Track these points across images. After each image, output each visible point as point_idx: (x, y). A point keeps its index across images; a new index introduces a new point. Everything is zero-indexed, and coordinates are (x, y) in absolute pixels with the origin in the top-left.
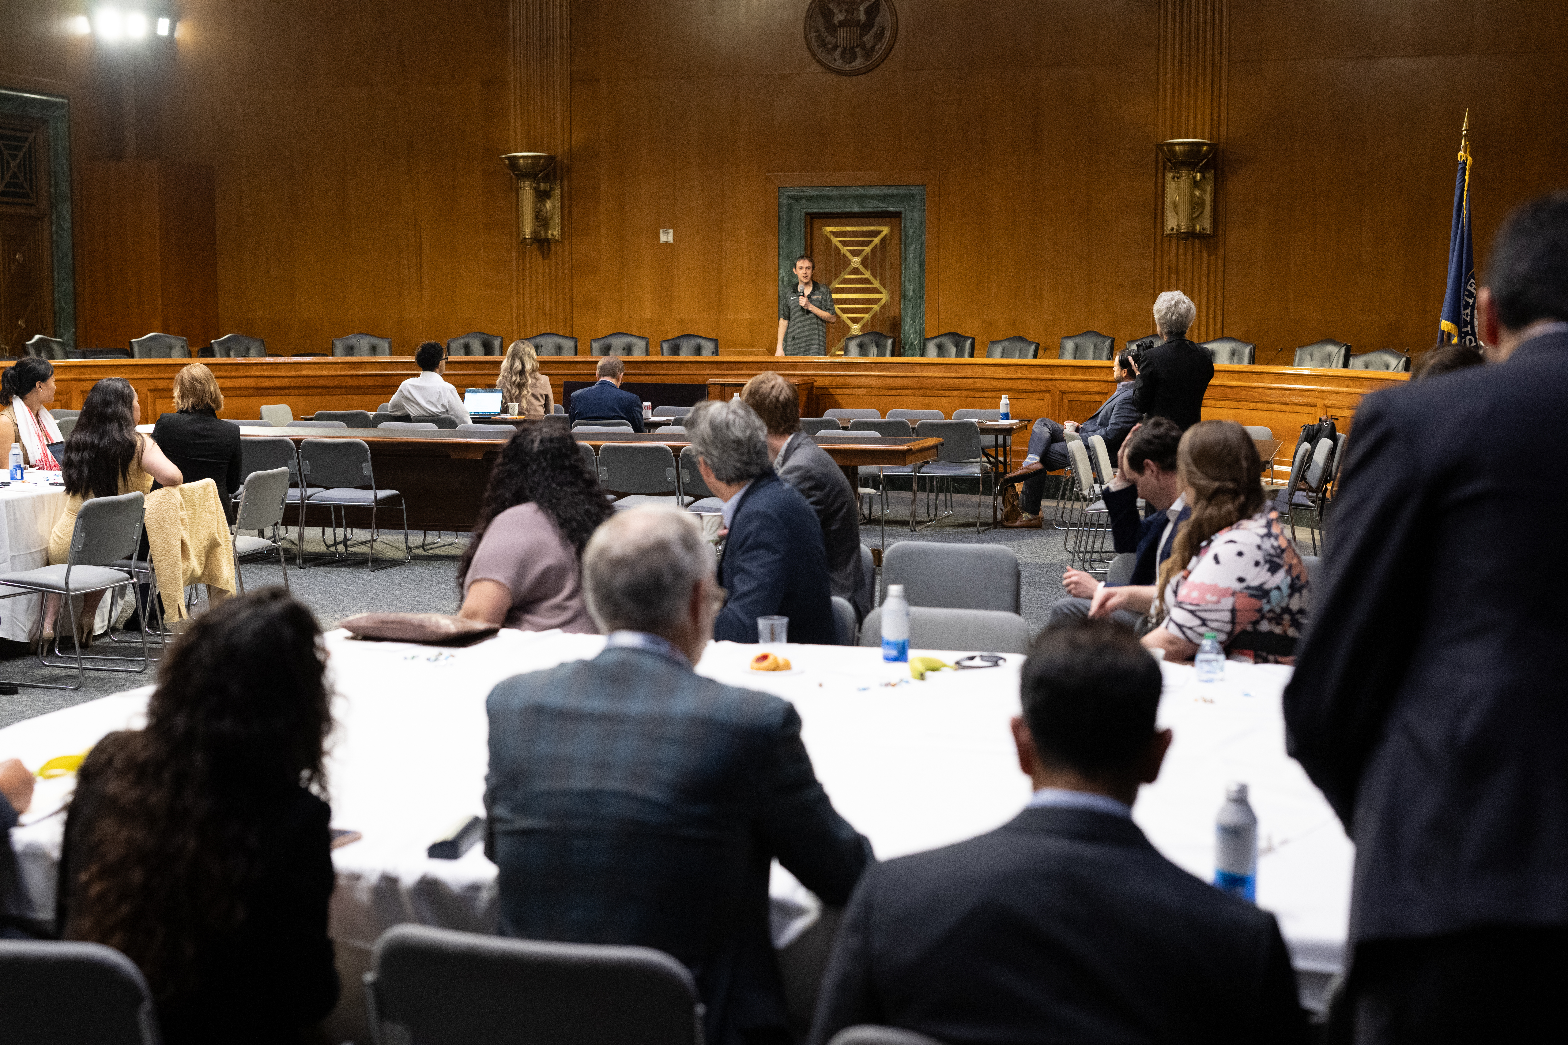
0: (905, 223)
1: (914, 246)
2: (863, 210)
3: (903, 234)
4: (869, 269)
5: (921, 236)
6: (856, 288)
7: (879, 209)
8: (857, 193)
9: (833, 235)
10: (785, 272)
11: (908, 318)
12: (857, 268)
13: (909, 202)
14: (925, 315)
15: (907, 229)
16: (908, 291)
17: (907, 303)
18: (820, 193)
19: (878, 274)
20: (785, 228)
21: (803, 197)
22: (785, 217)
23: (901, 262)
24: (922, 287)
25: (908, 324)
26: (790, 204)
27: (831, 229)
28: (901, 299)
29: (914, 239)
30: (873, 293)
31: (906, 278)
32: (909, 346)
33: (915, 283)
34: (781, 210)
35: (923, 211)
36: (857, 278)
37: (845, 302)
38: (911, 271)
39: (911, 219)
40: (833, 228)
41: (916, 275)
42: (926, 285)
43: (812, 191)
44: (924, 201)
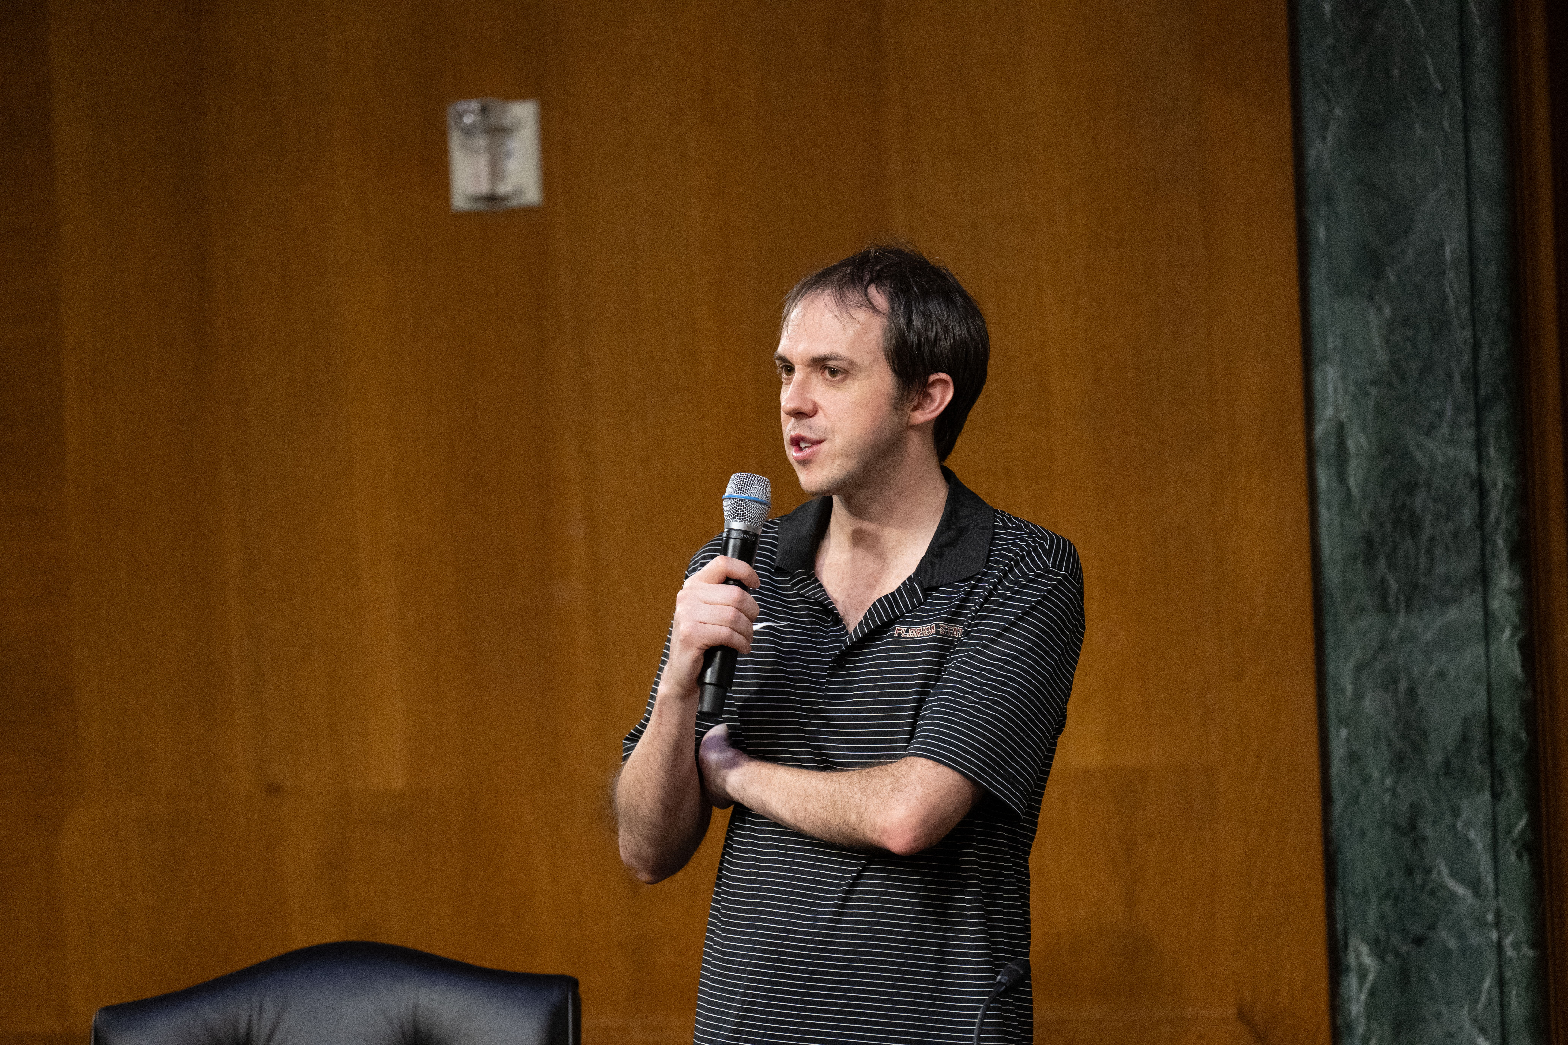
10: (1352, 388)
20: (1330, 40)
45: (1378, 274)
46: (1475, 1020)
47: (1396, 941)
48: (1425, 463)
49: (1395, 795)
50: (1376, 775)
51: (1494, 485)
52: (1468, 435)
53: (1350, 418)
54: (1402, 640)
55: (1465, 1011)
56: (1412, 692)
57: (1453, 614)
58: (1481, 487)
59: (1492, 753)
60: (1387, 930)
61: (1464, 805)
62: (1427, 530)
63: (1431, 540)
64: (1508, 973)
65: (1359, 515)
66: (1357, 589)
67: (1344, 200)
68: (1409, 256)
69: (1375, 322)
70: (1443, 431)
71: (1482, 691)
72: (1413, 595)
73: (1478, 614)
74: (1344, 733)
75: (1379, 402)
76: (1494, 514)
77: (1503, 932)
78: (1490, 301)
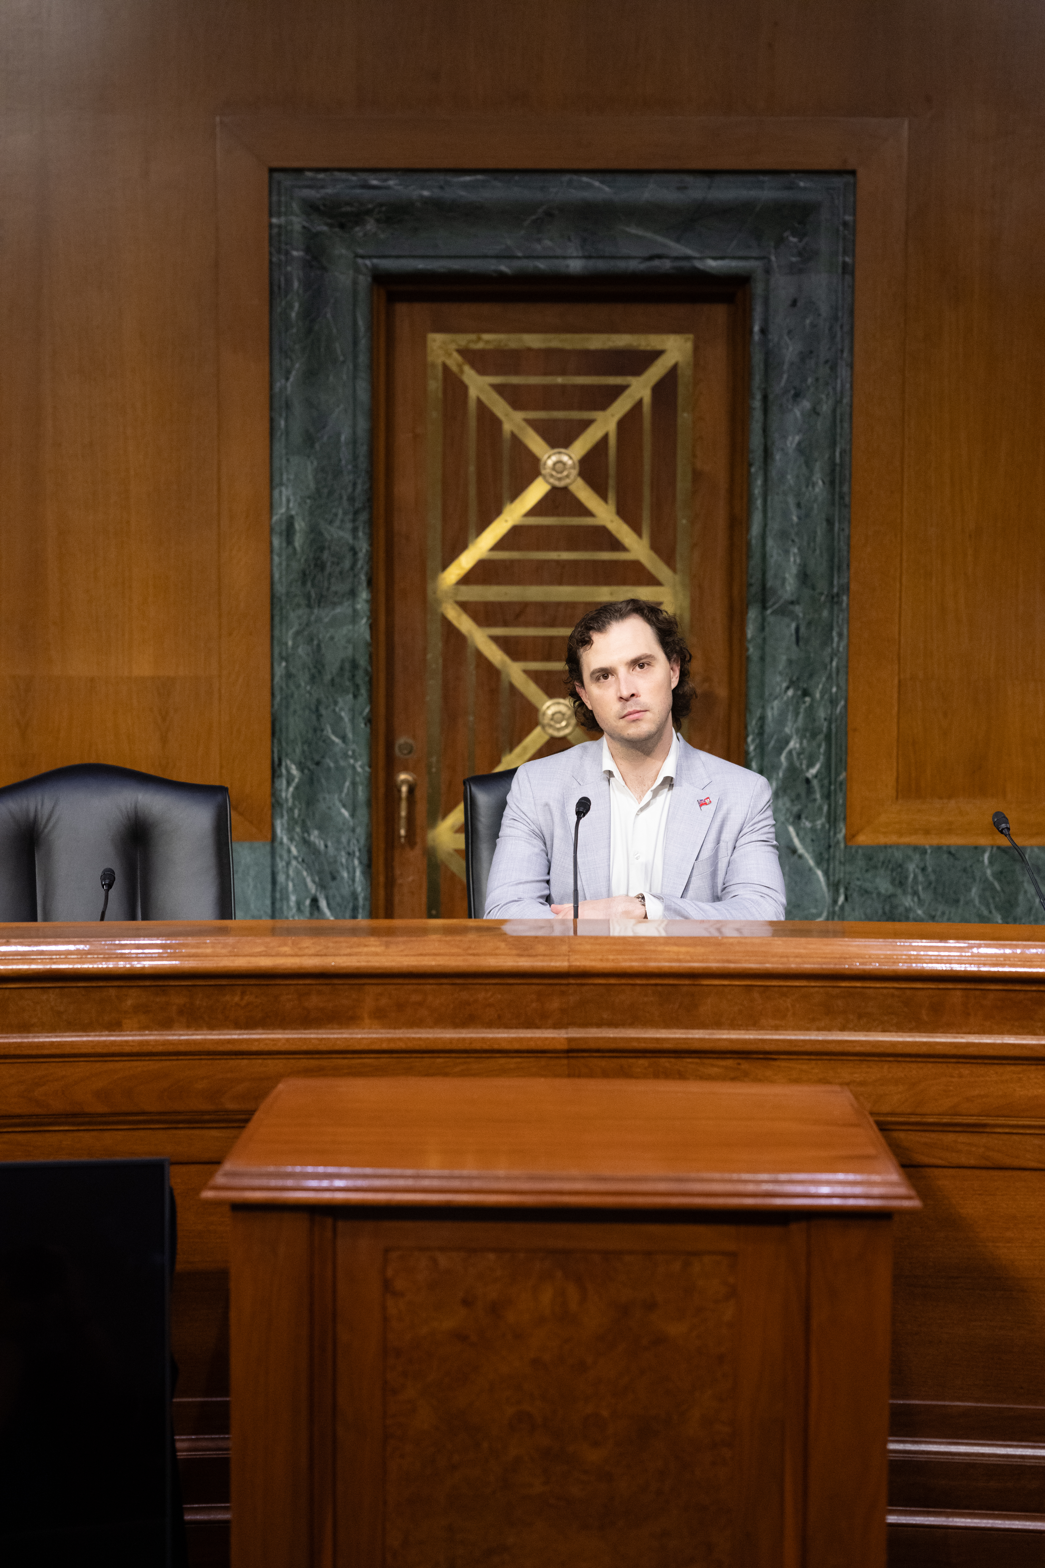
0: (766, 321)
1: (806, 404)
2: (601, 265)
3: (758, 358)
4: (612, 496)
5: (833, 368)
6: (558, 562)
7: (666, 265)
8: (586, 196)
9: (473, 366)
10: (299, 499)
11: (778, 678)
12: (565, 489)
13: (787, 237)
14: (847, 667)
15: (776, 339)
16: (776, 576)
17: (771, 619)
18: (438, 193)
19: (646, 514)
20: (294, 330)
21: (370, 206)
22: (296, 284)
23: (750, 465)
24: (836, 560)
25: (776, 698)
26: (317, 234)
27: (464, 340)
28: (747, 608)
29: (804, 380)
30: (624, 582)
31: (769, 527)
32: (780, 783)
33: (812, 544)
34: (280, 260)
35: (847, 270)
36: (562, 528)
37: (518, 616)
38: (791, 500)
39: (794, 303)
40: (473, 337)
41: (815, 511)
42: (849, 552)
43: (399, 188)
44: (846, 232)
45: (312, 446)
46: (341, 801)
47: (309, 764)
48: (328, 537)
49: (310, 694)
50: (303, 684)
51: (361, 550)
52: (349, 526)
53: (297, 514)
54: (316, 621)
55: (336, 796)
56: (319, 645)
57: (338, 610)
58: (354, 551)
59: (353, 676)
60: (305, 758)
61: (340, 700)
62: (328, 569)
63: (330, 574)
64: (358, 779)
65: (300, 560)
66: (296, 596)
67: (298, 408)
68: (325, 439)
69: (310, 468)
70: (337, 523)
71: (350, 647)
72: (322, 600)
73: (349, 611)
74: (284, 664)
75: (310, 507)
76: (360, 564)
77: (356, 760)
78: (363, 463)
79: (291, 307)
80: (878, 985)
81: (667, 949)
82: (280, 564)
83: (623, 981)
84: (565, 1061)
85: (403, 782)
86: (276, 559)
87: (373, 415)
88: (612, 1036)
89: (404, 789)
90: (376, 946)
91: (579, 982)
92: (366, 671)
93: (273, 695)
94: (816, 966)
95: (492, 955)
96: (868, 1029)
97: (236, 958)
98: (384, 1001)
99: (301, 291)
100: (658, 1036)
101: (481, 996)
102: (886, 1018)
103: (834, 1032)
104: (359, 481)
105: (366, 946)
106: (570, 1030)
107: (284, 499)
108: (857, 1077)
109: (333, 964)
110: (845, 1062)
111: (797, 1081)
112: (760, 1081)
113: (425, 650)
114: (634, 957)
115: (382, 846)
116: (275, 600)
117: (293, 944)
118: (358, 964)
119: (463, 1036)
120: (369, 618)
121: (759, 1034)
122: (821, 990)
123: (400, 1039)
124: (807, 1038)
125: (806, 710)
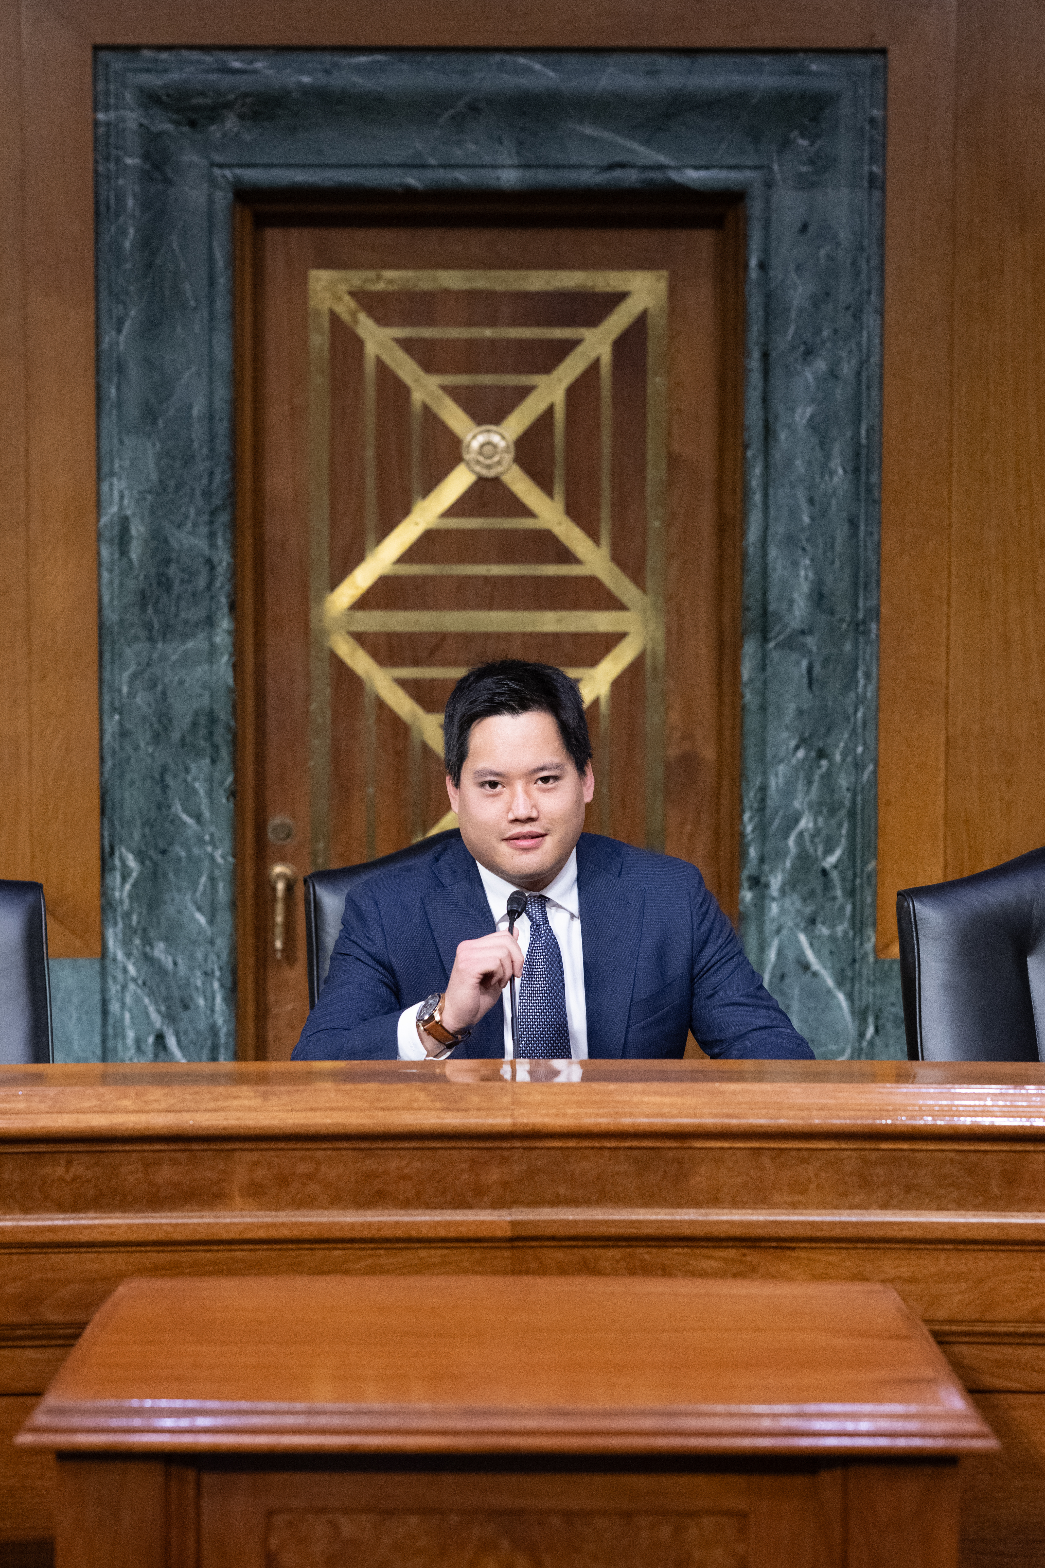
0: (763, 251)
1: (821, 365)
2: (544, 177)
3: (755, 303)
4: (559, 489)
5: (857, 316)
6: (486, 579)
7: (632, 177)
8: (525, 82)
9: (371, 313)
10: (136, 494)
11: (785, 735)
12: (496, 481)
13: (795, 138)
14: (877, 719)
15: (780, 278)
16: (781, 597)
17: (775, 655)
18: (322, 79)
19: (605, 514)
20: (129, 266)
21: (231, 97)
22: (130, 203)
23: (746, 447)
24: (862, 575)
25: (781, 761)
26: (159, 135)
27: (358, 278)
28: (742, 638)
29: (818, 332)
30: (576, 605)
31: (771, 531)
32: (787, 875)
33: (829, 554)
34: (109, 170)
35: (876, 183)
36: (491, 532)
37: (433, 651)
38: (801, 495)
39: (804, 228)
40: (371, 274)
41: (834, 509)
42: (879, 564)
43: (270, 72)
44: (874, 132)
45: (154, 422)
46: (195, 903)
47: (152, 852)
48: (176, 546)
49: (153, 757)
50: (142, 745)
51: (220, 562)
52: (204, 530)
53: (134, 514)
54: (160, 660)
55: (188, 896)
56: (164, 693)
57: (190, 644)
58: (211, 565)
59: (211, 734)
60: (146, 844)
61: (193, 766)
62: (176, 589)
63: (179, 596)
64: (217, 873)
65: (137, 577)
66: (132, 625)
67: (134, 371)
68: (171, 411)
69: (150, 452)
70: (188, 526)
71: (207, 694)
72: (167, 631)
73: (206, 645)
74: (117, 717)
75: (151, 506)
76: (218, 583)
77: (215, 847)
78: (222, 446)
79: (125, 234)
80: (932, 1147)
81: (646, 1099)
82: (111, 582)
83: (587, 1144)
84: (507, 1253)
85: (279, 876)
86: (106, 575)
87: (235, 380)
88: (571, 1218)
89: (280, 886)
90: (251, 1098)
91: (526, 1144)
92: (228, 726)
93: (102, 760)
94: (848, 1121)
95: (407, 1109)
96: (918, 1206)
97: (59, 1115)
98: (261, 1173)
99: (137, 213)
100: (634, 1217)
101: (393, 1164)
102: (942, 1191)
103: (873, 1211)
104: (218, 470)
105: (235, 1098)
106: (514, 1210)
107: (116, 494)
108: (905, 1271)
109: (191, 1122)
110: (888, 1251)
111: (822, 1277)
112: (773, 1277)
113: (307, 699)
114: (601, 1111)
115: (251, 962)
116: (104, 631)
117: (136, 1095)
118: (225, 1123)
119: (369, 1219)
120: (231, 655)
121: (772, 1214)
122: (855, 1154)
123: (283, 1224)
124: (837, 1219)
125: (822, 776)
